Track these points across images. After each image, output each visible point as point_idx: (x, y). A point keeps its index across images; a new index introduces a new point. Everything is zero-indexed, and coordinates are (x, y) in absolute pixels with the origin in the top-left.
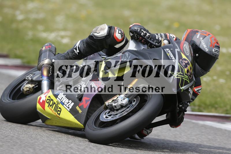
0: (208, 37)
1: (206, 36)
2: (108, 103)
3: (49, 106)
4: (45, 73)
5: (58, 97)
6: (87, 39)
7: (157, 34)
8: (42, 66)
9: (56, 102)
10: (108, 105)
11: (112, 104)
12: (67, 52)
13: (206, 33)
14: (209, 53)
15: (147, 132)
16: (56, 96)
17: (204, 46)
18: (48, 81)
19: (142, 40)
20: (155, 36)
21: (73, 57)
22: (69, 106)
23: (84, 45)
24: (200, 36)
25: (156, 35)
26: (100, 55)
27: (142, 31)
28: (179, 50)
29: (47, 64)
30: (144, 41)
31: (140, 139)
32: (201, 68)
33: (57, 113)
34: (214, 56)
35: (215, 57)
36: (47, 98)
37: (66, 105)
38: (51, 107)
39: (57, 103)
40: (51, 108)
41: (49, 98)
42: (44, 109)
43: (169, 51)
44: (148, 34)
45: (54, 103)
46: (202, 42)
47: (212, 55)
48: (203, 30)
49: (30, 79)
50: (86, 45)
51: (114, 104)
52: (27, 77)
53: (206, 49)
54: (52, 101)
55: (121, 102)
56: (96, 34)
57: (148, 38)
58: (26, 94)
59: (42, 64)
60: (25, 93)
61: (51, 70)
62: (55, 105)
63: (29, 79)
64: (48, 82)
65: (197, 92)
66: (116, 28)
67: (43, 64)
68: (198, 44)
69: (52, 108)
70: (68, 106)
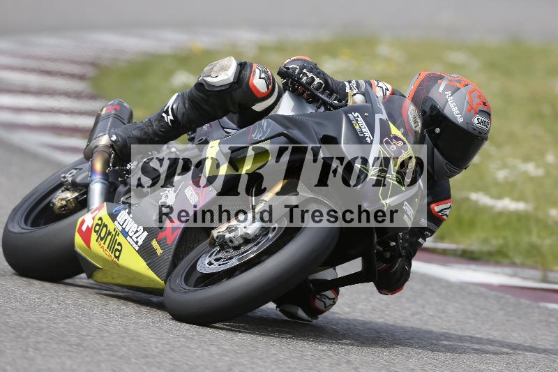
0: (463, 90)
1: (459, 89)
2: (219, 232)
3: (99, 240)
4: (98, 166)
5: (118, 219)
6: (191, 91)
7: (350, 82)
8: (93, 150)
9: (112, 230)
10: (217, 238)
11: (225, 235)
12: (149, 120)
13: (459, 81)
14: (464, 126)
15: (325, 303)
16: (113, 217)
17: (455, 109)
18: (103, 183)
19: (304, 92)
20: (344, 86)
21: (161, 131)
22: (138, 239)
23: (184, 103)
24: (446, 89)
25: (347, 84)
26: (223, 128)
27: (305, 74)
28: (384, 116)
29: (105, 146)
30: (308, 95)
31: (310, 319)
32: (445, 161)
33: (113, 255)
34: (476, 133)
35: (479, 135)
36: (97, 221)
37: (131, 237)
38: (103, 242)
39: (114, 233)
40: (102, 244)
41: (100, 222)
42: (89, 247)
43: (360, 119)
44: (317, 80)
45: (110, 233)
46: (449, 102)
47: (470, 130)
48: (455, 76)
49: (70, 180)
50: (189, 105)
51: (228, 235)
52: (63, 175)
53: (459, 116)
54: (105, 229)
55: (244, 229)
56: (209, 79)
57: (318, 88)
58: (59, 214)
59: (93, 146)
60: (57, 211)
61: (112, 160)
62: (110, 237)
63: (67, 181)
64: (104, 186)
65: (440, 214)
66: (255, 66)
67: (96, 147)
68: (440, 105)
69: (104, 244)
70: (135, 240)
